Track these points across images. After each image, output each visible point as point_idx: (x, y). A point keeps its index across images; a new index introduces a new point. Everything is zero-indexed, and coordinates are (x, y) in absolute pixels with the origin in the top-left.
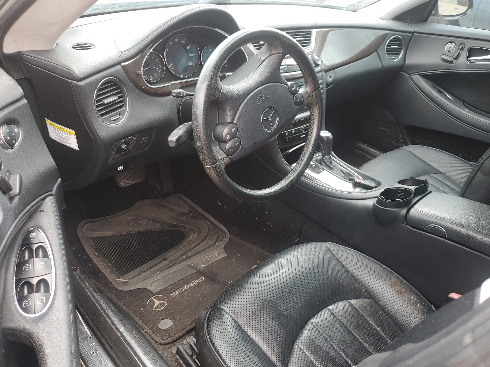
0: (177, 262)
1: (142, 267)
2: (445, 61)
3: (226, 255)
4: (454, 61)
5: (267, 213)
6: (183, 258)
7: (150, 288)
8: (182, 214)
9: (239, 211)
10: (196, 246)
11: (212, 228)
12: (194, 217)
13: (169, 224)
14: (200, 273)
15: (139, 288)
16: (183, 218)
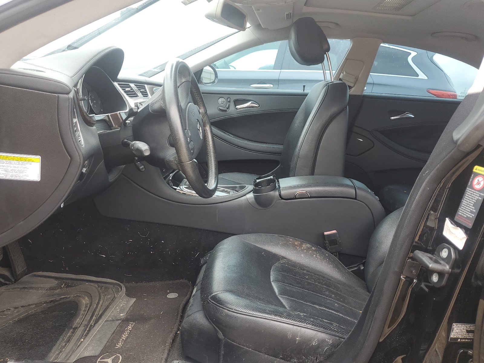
0: (93, 324)
1: (57, 344)
2: (221, 110)
3: (135, 299)
4: (228, 110)
5: (162, 242)
6: (95, 319)
7: (87, 354)
8: (52, 289)
9: (130, 253)
10: (97, 305)
11: (98, 286)
12: (68, 286)
13: (46, 302)
14: (126, 321)
15: (74, 360)
16: (57, 291)
